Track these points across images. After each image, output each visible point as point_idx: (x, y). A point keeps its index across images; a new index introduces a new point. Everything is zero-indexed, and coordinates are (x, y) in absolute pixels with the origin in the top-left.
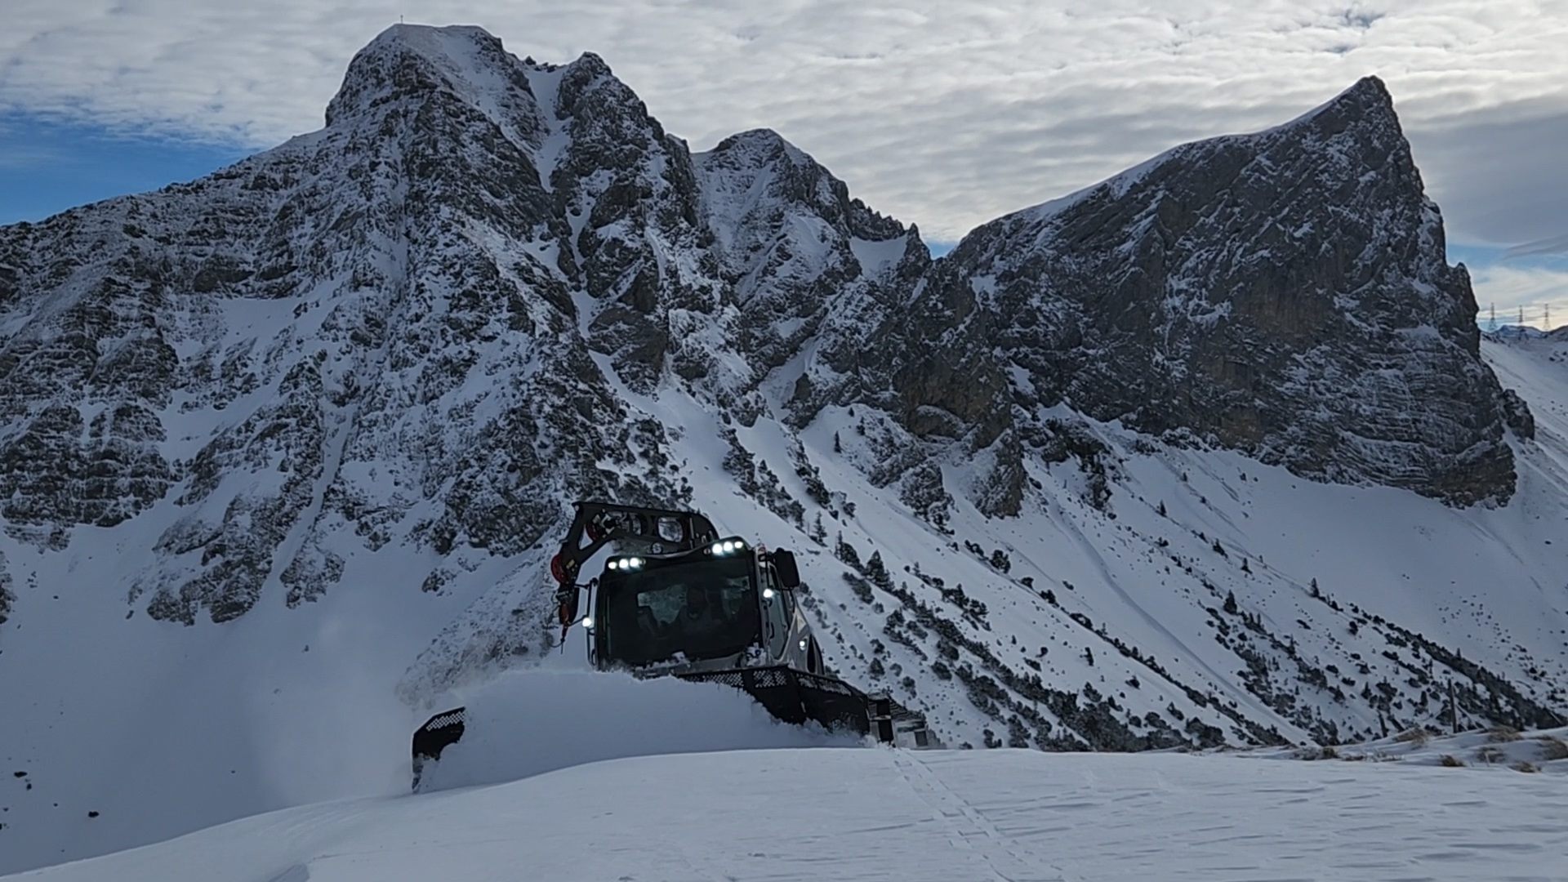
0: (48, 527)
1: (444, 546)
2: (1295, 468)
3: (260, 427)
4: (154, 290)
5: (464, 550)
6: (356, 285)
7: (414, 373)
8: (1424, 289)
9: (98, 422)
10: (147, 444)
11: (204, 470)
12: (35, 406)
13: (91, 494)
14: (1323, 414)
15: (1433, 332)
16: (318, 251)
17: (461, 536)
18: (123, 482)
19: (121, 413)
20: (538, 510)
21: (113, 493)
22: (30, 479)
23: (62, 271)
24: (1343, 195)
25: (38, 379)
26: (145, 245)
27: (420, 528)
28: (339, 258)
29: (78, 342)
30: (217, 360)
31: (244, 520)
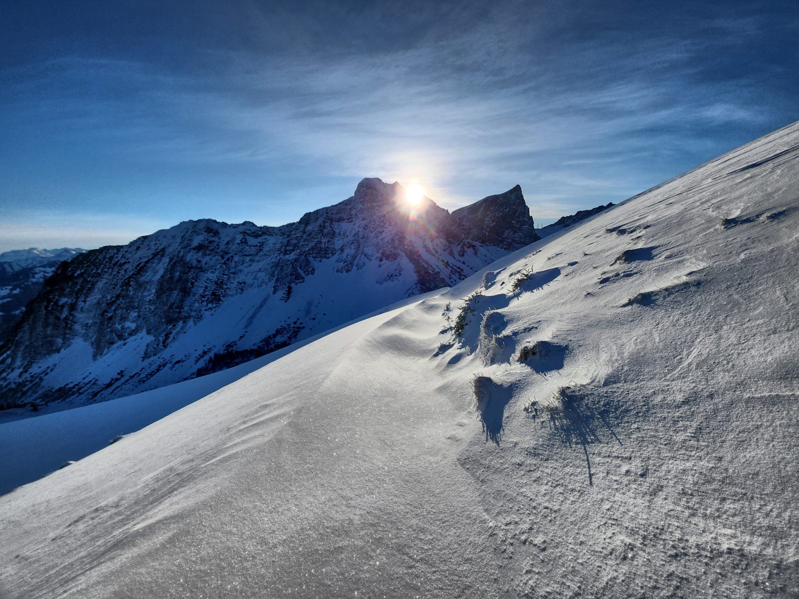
0: (319, 259)
1: (381, 260)
2: (505, 249)
3: (350, 243)
4: (331, 222)
5: (384, 260)
6: (363, 220)
7: (374, 233)
8: (526, 220)
9: (325, 243)
10: (333, 246)
11: (342, 250)
12: (315, 240)
13: (325, 254)
14: (510, 240)
15: (527, 226)
16: (356, 215)
17: (384, 259)
18: (330, 252)
19: (328, 241)
20: (396, 254)
21: (328, 254)
22: (316, 252)
23: (317, 219)
24: (514, 204)
25: (315, 236)
26: (329, 215)
27: (377, 258)
28: (360, 216)
29: (320, 230)
30: (342, 233)
31: (349, 257)
